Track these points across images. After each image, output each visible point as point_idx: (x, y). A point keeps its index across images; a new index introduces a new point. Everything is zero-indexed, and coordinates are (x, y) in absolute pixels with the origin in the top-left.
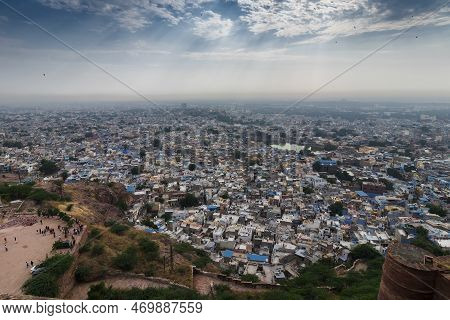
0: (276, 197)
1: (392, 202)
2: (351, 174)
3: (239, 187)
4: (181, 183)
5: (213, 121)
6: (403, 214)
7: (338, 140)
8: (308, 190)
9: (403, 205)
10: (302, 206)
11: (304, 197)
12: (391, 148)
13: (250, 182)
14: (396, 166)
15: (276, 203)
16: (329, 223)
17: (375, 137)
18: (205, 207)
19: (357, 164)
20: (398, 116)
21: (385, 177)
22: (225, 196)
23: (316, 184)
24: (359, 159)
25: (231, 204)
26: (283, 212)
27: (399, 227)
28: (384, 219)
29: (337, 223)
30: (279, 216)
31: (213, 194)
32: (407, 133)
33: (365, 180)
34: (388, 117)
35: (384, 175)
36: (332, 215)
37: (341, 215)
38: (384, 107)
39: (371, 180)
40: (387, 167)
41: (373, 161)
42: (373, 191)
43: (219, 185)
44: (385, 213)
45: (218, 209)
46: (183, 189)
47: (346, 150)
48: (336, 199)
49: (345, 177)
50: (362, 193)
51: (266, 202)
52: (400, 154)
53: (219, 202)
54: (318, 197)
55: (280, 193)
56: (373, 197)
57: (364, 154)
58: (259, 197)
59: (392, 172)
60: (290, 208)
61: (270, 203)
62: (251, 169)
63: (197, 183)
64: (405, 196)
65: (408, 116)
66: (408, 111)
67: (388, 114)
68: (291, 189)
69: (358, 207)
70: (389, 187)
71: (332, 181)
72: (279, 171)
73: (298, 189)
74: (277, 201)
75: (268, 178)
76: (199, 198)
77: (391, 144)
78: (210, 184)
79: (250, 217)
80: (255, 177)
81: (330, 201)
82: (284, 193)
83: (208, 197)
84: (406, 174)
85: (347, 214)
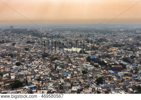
0: (68, 78)
1: (126, 75)
2: (106, 62)
3: (47, 73)
4: (11, 74)
5: (30, 36)
6: (131, 80)
7: (98, 44)
8: (85, 72)
9: (131, 76)
10: (82, 81)
11: (83, 76)
12: (124, 47)
13: (53, 70)
14: (126, 56)
15: (68, 81)
16: (96, 88)
17: (116, 42)
18: (27, 87)
19: (108, 56)
20: (126, 31)
21: (122, 62)
22: (39, 80)
23: (89, 69)
24: (109, 54)
25: (42, 84)
26: (72, 85)
27: (130, 87)
28: (122, 84)
29: (100, 88)
30: (70, 88)
31: (32, 79)
32: (130, 39)
33: (113, 65)
34: (122, 32)
35: (122, 61)
36: (98, 84)
37: (102, 84)
38: (120, 27)
39: (115, 64)
40: (123, 57)
41: (116, 55)
42: (117, 70)
43: (35, 74)
44: (123, 81)
45: (35, 88)
46: (13, 77)
47: (103, 50)
48: (99, 76)
49: (103, 64)
50: (111, 72)
51: (62, 81)
52: (128, 50)
53: (35, 83)
54: (90, 76)
55: (70, 75)
56: (117, 73)
57: (112, 51)
58: (58, 78)
59: (125, 60)
60: (76, 83)
61: (65, 81)
62: (53, 63)
63: (22, 73)
64: (132, 71)
65: (131, 31)
66: (130, 28)
67: (122, 30)
68: (75, 72)
69: (110, 79)
70: (124, 67)
71: (96, 66)
72: (69, 63)
73: (79, 72)
74: (68, 79)
75: (63, 67)
76: (23, 82)
77: (124, 45)
78: (30, 73)
79: (54, 90)
80: (56, 67)
81: (96, 77)
82: (72, 75)
83: (29, 81)
84: (131, 60)
85: (105, 83)
